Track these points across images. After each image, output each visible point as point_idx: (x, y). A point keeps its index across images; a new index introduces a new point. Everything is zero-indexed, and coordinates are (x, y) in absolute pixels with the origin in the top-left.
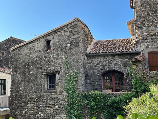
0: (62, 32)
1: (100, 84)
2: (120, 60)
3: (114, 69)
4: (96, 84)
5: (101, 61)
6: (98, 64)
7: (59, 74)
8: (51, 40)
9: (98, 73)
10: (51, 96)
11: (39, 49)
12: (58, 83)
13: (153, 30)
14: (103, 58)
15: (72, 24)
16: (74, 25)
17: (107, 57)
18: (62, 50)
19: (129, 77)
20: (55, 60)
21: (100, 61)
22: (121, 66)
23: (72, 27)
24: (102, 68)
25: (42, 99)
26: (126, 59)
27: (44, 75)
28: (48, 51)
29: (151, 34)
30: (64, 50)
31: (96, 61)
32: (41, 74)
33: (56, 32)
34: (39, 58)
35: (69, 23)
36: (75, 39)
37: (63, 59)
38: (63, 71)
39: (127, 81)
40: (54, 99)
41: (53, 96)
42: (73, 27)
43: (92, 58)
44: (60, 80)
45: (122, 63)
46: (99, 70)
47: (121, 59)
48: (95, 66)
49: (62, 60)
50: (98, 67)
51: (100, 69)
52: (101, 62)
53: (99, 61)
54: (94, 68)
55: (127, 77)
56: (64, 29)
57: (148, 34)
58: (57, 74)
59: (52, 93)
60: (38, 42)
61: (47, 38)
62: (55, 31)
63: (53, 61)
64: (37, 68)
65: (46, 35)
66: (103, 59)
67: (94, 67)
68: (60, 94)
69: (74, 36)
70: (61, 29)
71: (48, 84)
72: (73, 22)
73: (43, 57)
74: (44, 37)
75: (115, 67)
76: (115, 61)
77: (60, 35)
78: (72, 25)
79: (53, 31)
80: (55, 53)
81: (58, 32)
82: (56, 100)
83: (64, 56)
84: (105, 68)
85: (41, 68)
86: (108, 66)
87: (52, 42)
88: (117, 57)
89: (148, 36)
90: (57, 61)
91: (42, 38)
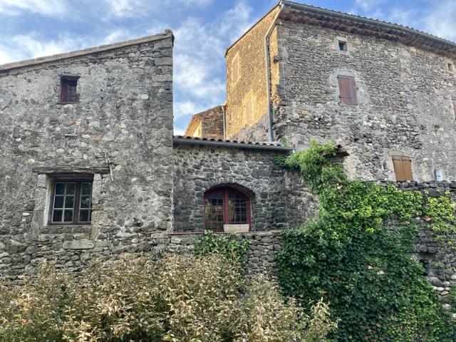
0: (121, 59)
1: (200, 216)
2: (247, 162)
3: (234, 181)
4: (191, 216)
5: (205, 159)
6: (197, 167)
7: (105, 176)
8: (79, 77)
9: (196, 189)
10: (69, 244)
11: (32, 96)
12: (101, 201)
13: (310, 111)
14: (210, 153)
15: (156, 46)
16: (160, 49)
17: (220, 152)
18: (118, 107)
19: (267, 202)
20: (90, 134)
21: (202, 161)
22: (250, 176)
23: (154, 52)
24: (208, 176)
25: (31, 255)
26: (261, 162)
27: (44, 175)
28: (66, 106)
29: (306, 117)
30: (127, 108)
31: (192, 159)
32: (33, 172)
33: (101, 59)
34: (29, 122)
35: (148, 40)
36: (163, 85)
37: (120, 132)
38: (118, 168)
39: (262, 210)
40: (79, 252)
41: (75, 245)
42: (156, 54)
43: (181, 151)
44: (108, 193)
45: (252, 170)
46: (200, 180)
47: (250, 161)
48: (189, 171)
49: (116, 135)
50: (197, 173)
51: (203, 179)
52: (206, 164)
53: (199, 161)
54: (187, 176)
55: (262, 201)
56: (128, 53)
57: (302, 118)
58: (97, 177)
59: (74, 232)
60: (32, 76)
61: (67, 70)
62: (96, 54)
63: (84, 136)
64: (18, 152)
65: (63, 60)
66: (210, 156)
67: (186, 173)
68: (101, 238)
69: (161, 76)
70: (119, 51)
71: (51, 207)
72: (160, 40)
73: (47, 120)
74: (55, 64)
75: (238, 176)
76: (238, 164)
77: (114, 68)
78: (155, 48)
79: (91, 52)
80: (92, 115)
81: (107, 58)
82: (86, 256)
83: (123, 126)
84: (214, 178)
85: (33, 154)
86: (220, 174)
87: (82, 84)
88: (241, 155)
89: (301, 121)
90: (98, 138)
91: (47, 66)
